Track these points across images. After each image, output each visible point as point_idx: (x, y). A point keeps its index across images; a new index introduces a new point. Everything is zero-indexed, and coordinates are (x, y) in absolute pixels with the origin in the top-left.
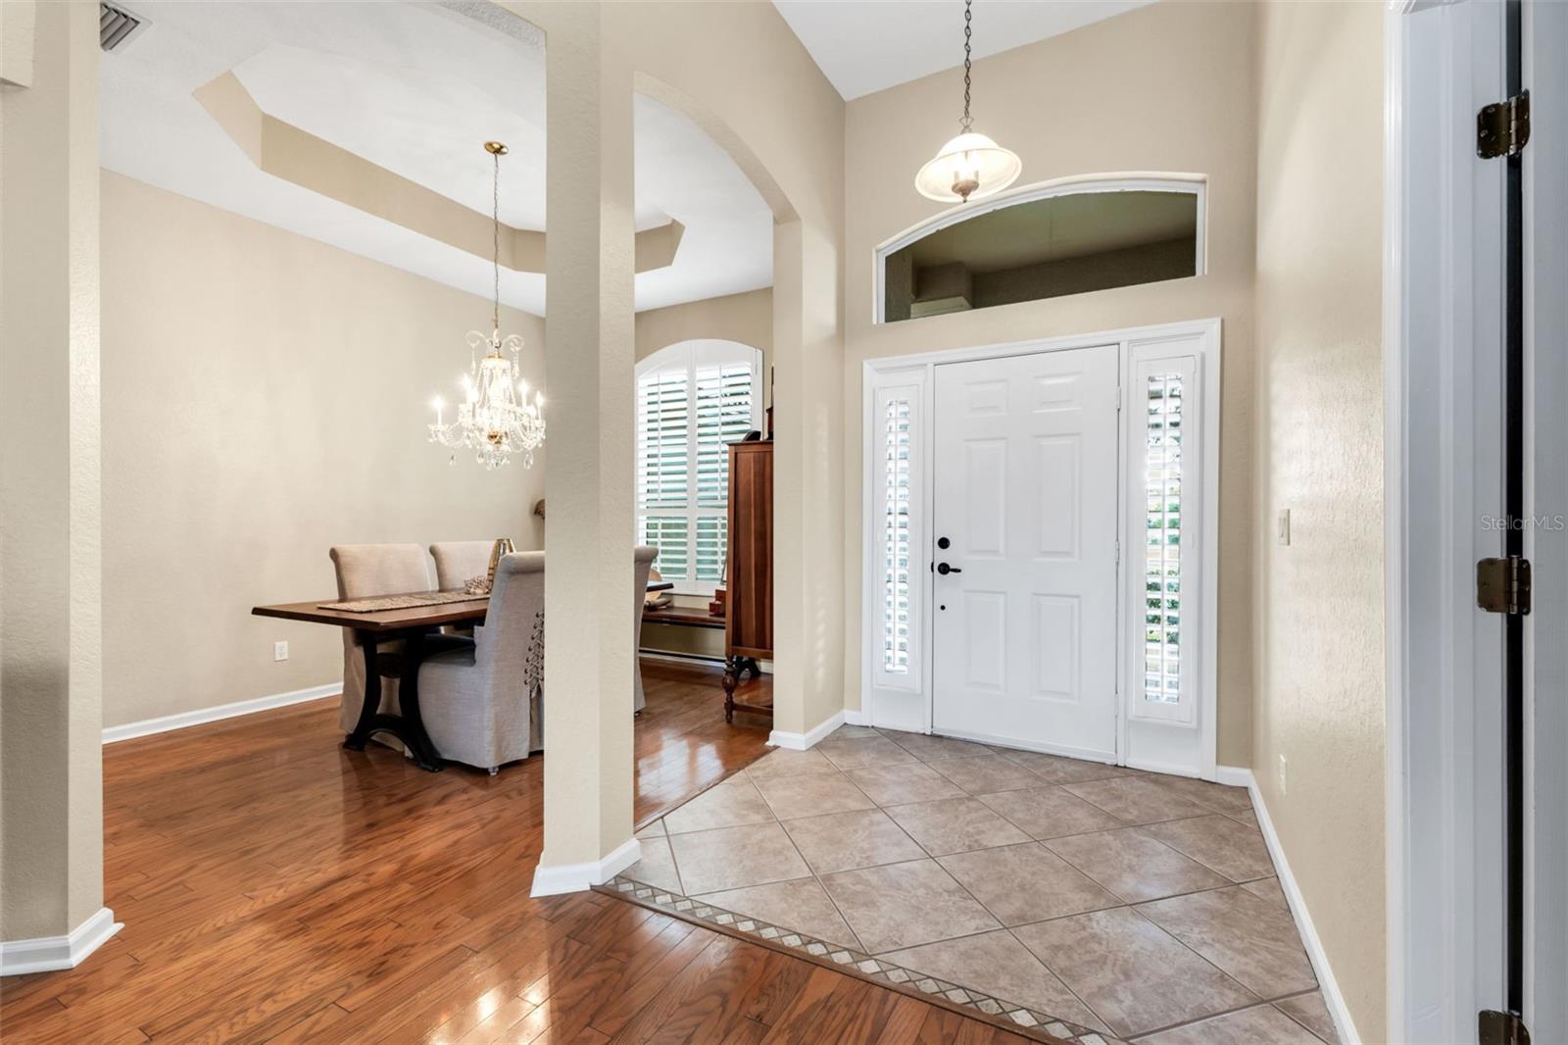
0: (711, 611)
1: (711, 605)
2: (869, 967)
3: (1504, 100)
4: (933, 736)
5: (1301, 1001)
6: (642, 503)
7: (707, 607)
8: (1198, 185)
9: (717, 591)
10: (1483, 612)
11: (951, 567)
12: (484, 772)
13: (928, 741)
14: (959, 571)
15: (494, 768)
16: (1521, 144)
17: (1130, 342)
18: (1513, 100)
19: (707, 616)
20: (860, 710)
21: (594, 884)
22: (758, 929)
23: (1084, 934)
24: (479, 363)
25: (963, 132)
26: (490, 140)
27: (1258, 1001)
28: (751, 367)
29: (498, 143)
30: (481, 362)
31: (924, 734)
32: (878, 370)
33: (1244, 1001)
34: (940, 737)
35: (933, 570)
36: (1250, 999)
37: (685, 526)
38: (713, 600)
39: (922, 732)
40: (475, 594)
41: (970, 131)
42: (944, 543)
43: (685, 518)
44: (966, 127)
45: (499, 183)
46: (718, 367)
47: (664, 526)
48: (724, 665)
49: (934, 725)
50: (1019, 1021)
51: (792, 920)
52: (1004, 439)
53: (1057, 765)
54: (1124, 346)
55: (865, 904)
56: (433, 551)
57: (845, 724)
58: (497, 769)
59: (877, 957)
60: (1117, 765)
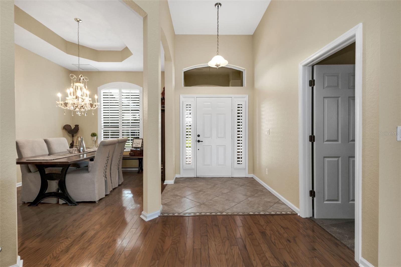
0: (129, 155)
1: (129, 153)
2: (224, 213)
3: (311, 80)
4: (196, 177)
5: (279, 202)
6: (102, 126)
7: (129, 154)
8: (244, 70)
9: (131, 150)
10: (310, 142)
11: (200, 141)
12: (94, 202)
13: (195, 178)
14: (202, 142)
15: (97, 201)
16: (313, 86)
17: (234, 97)
18: (312, 80)
19: (129, 156)
20: (180, 174)
21: (159, 215)
22: (200, 214)
23: (249, 201)
24: (73, 84)
25: (217, 55)
26: (77, 17)
27: (275, 203)
28: (139, 91)
29: (79, 19)
30: (74, 84)
31: (195, 177)
32: (184, 97)
33: (274, 204)
34: (198, 177)
35: (196, 142)
36: (274, 203)
37: (119, 132)
38: (130, 152)
39: (194, 177)
40: (75, 153)
41: (219, 55)
42: (199, 136)
43: (119, 130)
44: (218, 54)
45: (79, 31)
46: (129, 90)
47: (111, 132)
48: (137, 169)
49: (197, 175)
50: (251, 214)
51: (204, 211)
52: (211, 114)
53: (223, 179)
54: (233, 98)
55: (214, 206)
56: (46, 141)
57: (176, 178)
58: (98, 201)
59: (224, 212)
60: (232, 177)
